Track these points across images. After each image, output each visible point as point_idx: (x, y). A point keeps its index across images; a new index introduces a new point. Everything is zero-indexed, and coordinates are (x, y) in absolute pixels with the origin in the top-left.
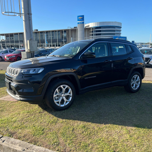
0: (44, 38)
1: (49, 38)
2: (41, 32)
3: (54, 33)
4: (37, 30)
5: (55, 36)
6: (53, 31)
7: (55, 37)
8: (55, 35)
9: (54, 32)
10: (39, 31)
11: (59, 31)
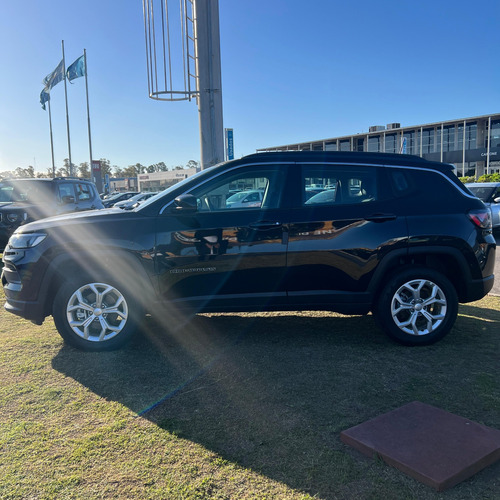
0: (416, 149)
1: (435, 147)
2: (410, 132)
3: (453, 131)
4: (398, 125)
5: (456, 142)
6: (449, 126)
7: (456, 145)
8: (456, 138)
9: (453, 126)
10: (402, 127)
11: (471, 123)
